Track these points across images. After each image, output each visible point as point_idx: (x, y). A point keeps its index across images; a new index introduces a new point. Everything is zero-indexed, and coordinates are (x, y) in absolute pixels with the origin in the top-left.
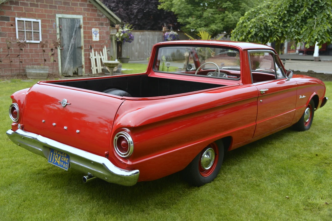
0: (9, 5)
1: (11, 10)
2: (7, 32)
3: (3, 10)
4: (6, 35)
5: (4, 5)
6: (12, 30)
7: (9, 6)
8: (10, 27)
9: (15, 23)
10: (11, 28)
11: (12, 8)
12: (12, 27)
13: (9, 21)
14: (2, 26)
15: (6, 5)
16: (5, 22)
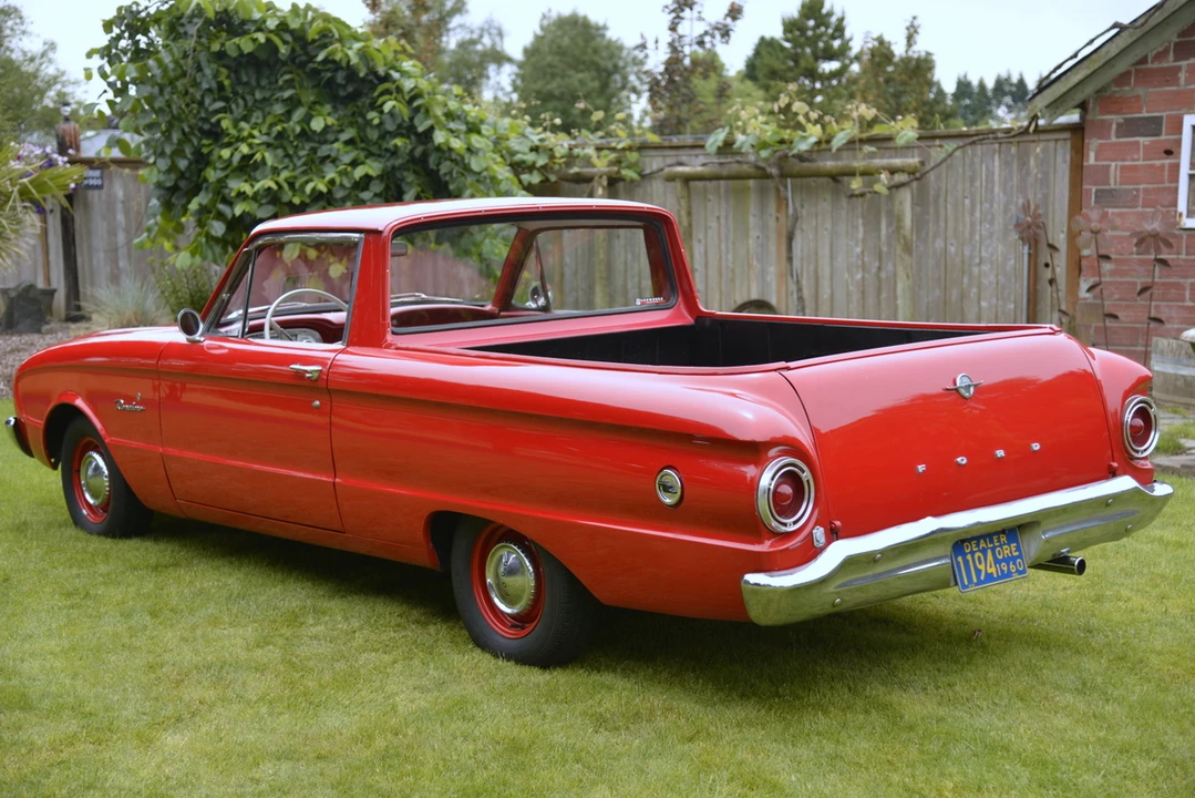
0: (1170, 62)
1: (1176, 81)
2: (1142, 186)
3: (1140, 91)
4: (1137, 196)
5: (1150, 66)
6: (1166, 173)
7: (1166, 68)
8: (1158, 163)
9: (1179, 142)
10: (1163, 166)
11: (1182, 76)
12: (1168, 161)
13: (1158, 134)
14: (1124, 160)
15: (1156, 65)
16: (1138, 143)
